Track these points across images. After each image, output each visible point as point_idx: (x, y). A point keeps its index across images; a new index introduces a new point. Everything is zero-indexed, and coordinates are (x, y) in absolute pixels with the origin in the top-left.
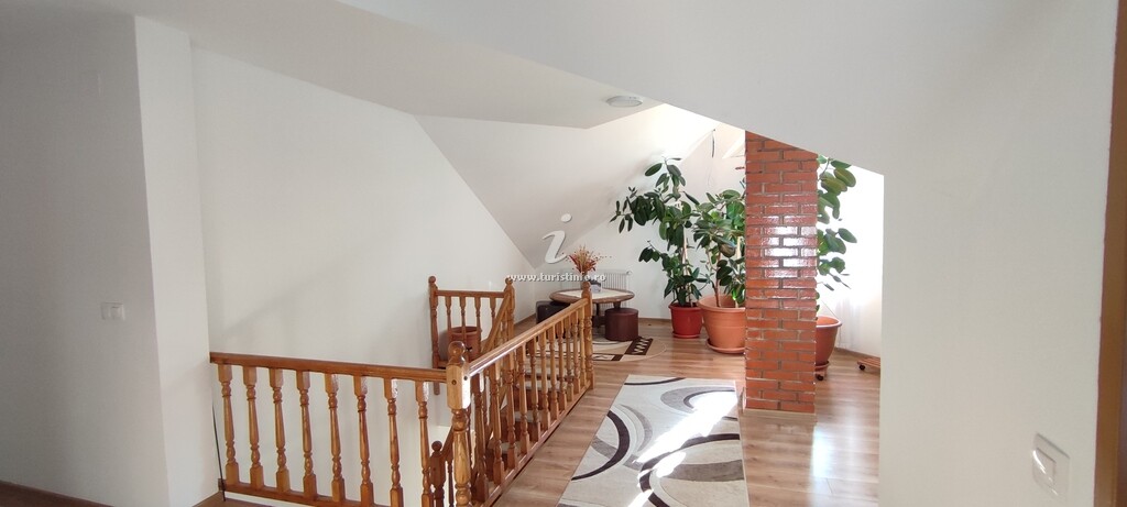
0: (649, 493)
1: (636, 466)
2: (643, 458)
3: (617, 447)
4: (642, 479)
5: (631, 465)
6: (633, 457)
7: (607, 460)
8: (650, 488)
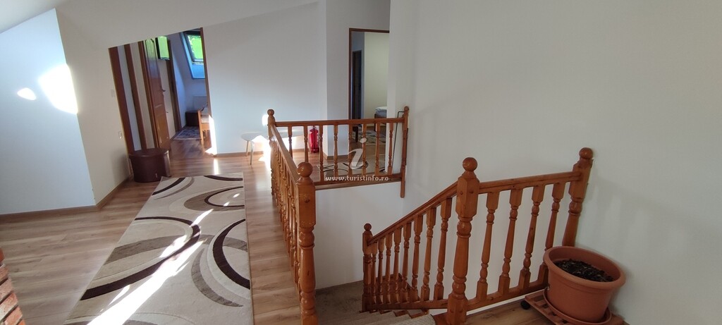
0: (193, 225)
1: (204, 237)
2: (198, 244)
3: (224, 248)
4: (199, 231)
5: (209, 238)
6: (208, 243)
7: (229, 235)
8: (193, 227)
